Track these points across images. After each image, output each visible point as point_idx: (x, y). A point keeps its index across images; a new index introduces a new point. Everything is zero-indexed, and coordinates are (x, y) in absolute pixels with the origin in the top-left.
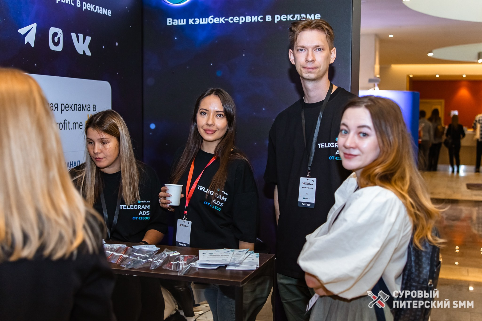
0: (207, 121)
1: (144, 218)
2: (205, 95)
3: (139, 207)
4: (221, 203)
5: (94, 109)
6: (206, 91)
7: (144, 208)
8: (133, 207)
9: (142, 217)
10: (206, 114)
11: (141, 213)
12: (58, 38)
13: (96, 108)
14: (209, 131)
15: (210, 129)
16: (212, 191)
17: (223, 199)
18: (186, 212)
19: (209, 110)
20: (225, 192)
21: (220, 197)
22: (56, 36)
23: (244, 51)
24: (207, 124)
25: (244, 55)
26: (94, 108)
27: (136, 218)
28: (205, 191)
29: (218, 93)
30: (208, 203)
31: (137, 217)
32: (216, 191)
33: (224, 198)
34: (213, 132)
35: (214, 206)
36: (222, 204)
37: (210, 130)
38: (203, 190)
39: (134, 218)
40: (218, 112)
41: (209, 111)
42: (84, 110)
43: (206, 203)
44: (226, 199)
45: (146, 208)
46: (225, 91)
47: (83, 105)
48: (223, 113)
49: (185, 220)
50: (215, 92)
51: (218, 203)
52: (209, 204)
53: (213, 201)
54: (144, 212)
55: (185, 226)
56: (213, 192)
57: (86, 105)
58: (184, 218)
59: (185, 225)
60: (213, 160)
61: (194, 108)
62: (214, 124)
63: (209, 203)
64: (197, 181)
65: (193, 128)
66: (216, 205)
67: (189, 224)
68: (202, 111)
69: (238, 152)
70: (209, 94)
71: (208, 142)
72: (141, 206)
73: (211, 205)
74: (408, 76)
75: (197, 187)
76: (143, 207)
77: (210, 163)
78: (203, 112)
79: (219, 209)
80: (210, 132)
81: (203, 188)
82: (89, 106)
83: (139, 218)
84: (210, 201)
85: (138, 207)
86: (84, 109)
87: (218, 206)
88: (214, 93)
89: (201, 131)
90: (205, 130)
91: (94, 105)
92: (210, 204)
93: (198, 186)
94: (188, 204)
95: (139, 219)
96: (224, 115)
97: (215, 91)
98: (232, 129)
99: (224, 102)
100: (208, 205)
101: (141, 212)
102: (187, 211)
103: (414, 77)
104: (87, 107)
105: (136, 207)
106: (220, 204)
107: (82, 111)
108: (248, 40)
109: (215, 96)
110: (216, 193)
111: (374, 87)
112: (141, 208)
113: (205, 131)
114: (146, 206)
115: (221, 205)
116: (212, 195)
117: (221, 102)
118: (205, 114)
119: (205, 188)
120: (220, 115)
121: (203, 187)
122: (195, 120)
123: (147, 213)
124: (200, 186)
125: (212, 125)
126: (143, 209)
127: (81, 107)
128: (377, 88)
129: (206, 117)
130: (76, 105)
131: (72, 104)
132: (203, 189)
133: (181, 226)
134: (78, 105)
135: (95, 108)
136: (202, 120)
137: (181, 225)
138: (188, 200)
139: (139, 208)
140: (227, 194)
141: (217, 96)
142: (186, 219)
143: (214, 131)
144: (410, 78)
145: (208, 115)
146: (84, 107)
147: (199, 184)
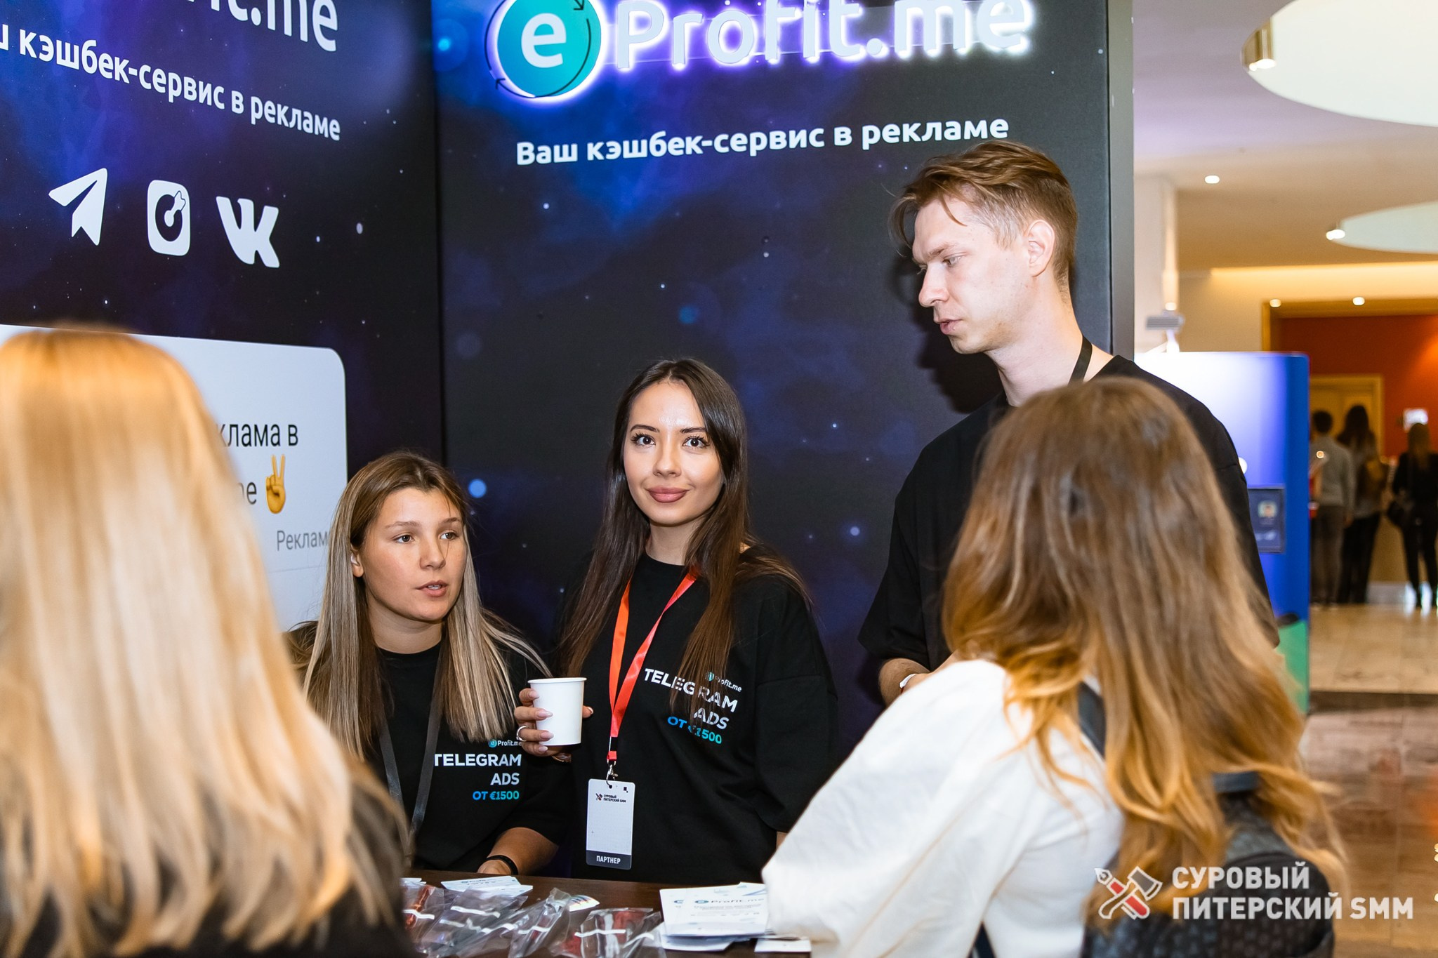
0: (656, 464)
1: (506, 794)
2: (645, 380)
3: (492, 760)
4: (720, 719)
5: (293, 440)
6: (649, 368)
7: (506, 762)
8: (473, 760)
9: (498, 793)
10: (652, 443)
11: (496, 780)
12: (174, 214)
13: (297, 435)
14: (665, 493)
15: (668, 487)
16: (690, 683)
17: (726, 705)
18: (613, 755)
19: (660, 429)
20: (730, 683)
21: (715, 698)
22: (170, 209)
23: (766, 241)
24: (658, 473)
25: (766, 255)
26: (290, 435)
27: (482, 795)
28: (669, 685)
29: (684, 373)
30: (680, 720)
31: (485, 793)
32: (703, 682)
33: (731, 701)
34: (679, 495)
35: (699, 729)
36: (724, 721)
37: (667, 489)
38: (661, 680)
39: (478, 795)
40: (687, 431)
41: (659, 431)
42: (261, 442)
43: (673, 721)
44: (735, 703)
45: (511, 764)
46: (706, 367)
47: (256, 427)
48: (703, 435)
49: (613, 780)
50: (674, 372)
51: (714, 719)
52: (684, 724)
53: (695, 715)
54: (504, 775)
55: (612, 798)
56: (693, 684)
57: (266, 426)
58: (609, 773)
59: (615, 797)
60: (686, 584)
61: (614, 426)
62: (677, 470)
63: (683, 722)
64: (641, 655)
65: (614, 489)
66: (705, 726)
67: (626, 791)
68: (637, 431)
69: (764, 555)
70: (657, 378)
71: (665, 529)
72: (497, 758)
73: (689, 727)
74: (1266, 304)
75: (643, 673)
76: (504, 761)
77: (677, 594)
78: (641, 436)
79: (717, 739)
80: (670, 497)
81: (663, 676)
82: (275, 430)
83: (492, 796)
84: (686, 716)
85: (490, 761)
86: (261, 438)
87: (714, 729)
88: (671, 373)
89: (641, 496)
90: (652, 492)
91: (290, 426)
92: (686, 722)
93: (647, 670)
94: (617, 731)
95: (490, 799)
96: (706, 439)
97: (674, 368)
98: (737, 480)
99: (705, 401)
100: (681, 726)
101: (496, 775)
102: (615, 752)
103: (1285, 306)
104: (270, 433)
105: (483, 760)
106: (719, 722)
107: (256, 445)
108: (778, 205)
109: (674, 381)
110: (704, 688)
111: (1163, 343)
112: (498, 762)
113: (651, 495)
114: (512, 756)
115: (722, 725)
116: (692, 695)
117: (694, 399)
118: (648, 440)
119: (667, 675)
120: (695, 442)
121: (662, 673)
122: (618, 463)
123: (512, 780)
124: (652, 671)
125: (673, 473)
126: (504, 765)
127: (249, 434)
128: (1173, 345)
129: (651, 450)
130: (236, 426)
131: (224, 425)
132: (660, 677)
133: (600, 799)
134: (240, 428)
135: (294, 435)
136: (639, 462)
137: (600, 797)
138: (617, 717)
139: (492, 763)
140: (739, 689)
141: (682, 381)
142: (616, 775)
143: (680, 492)
144: (1273, 310)
145: (658, 444)
146: (261, 431)
147: (647, 663)
